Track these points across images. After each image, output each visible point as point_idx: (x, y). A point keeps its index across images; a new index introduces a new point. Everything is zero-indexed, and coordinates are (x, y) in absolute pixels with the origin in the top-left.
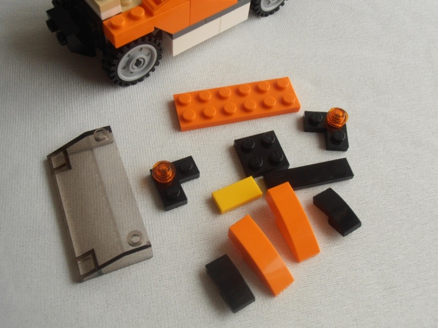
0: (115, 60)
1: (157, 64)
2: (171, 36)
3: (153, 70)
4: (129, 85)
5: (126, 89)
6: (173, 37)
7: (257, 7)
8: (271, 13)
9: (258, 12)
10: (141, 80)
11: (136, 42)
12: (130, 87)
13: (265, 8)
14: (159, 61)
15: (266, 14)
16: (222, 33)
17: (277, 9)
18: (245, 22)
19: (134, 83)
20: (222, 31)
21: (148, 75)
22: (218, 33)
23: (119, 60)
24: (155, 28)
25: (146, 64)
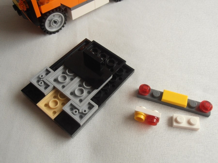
0: (43, 20)
1: (65, 23)
2: (70, 9)
3: (63, 26)
4: (52, 34)
6: (71, 9)
10: (57, 31)
11: (53, 11)
14: (66, 22)
18: (108, 3)
19: (54, 33)
20: (96, 8)
21: (61, 29)
24: (61, 4)
25: (59, 23)
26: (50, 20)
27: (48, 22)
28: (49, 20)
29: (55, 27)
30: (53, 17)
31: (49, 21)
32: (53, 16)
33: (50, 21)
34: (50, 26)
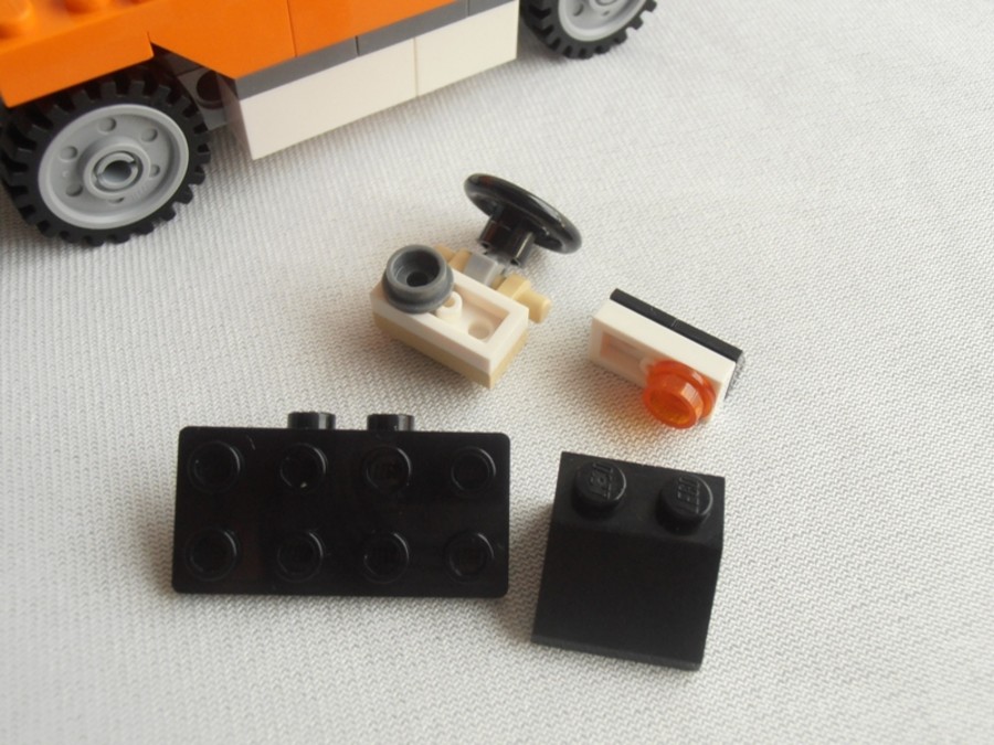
1: (195, 175)
2: (233, 88)
3: (184, 196)
4: (99, 244)
5: (88, 254)
6: (240, 90)
7: (546, 23)
8: (601, 47)
9: (552, 38)
11: (94, 93)
12: (103, 248)
13: (577, 29)
14: (201, 166)
15: (584, 51)
16: (424, 97)
17: (618, 38)
18: (509, 65)
20: (425, 89)
22: (410, 95)
23: (38, 148)
24: (155, 48)
25: (148, 179)
26: (80, 151)
27: (68, 162)
28: (75, 151)
29: (121, 200)
30: (106, 133)
31: (70, 152)
32: (109, 124)
33: (81, 159)
34: (78, 191)
